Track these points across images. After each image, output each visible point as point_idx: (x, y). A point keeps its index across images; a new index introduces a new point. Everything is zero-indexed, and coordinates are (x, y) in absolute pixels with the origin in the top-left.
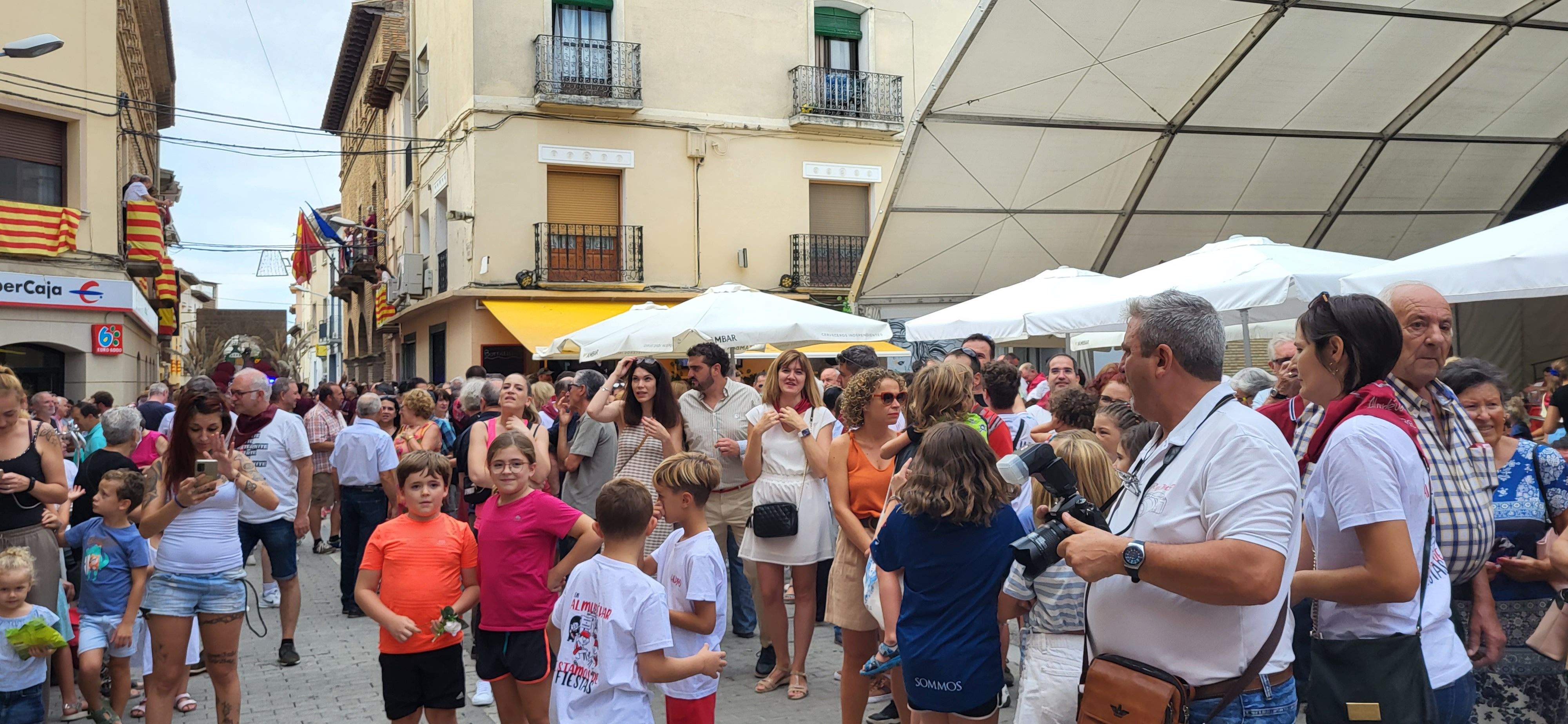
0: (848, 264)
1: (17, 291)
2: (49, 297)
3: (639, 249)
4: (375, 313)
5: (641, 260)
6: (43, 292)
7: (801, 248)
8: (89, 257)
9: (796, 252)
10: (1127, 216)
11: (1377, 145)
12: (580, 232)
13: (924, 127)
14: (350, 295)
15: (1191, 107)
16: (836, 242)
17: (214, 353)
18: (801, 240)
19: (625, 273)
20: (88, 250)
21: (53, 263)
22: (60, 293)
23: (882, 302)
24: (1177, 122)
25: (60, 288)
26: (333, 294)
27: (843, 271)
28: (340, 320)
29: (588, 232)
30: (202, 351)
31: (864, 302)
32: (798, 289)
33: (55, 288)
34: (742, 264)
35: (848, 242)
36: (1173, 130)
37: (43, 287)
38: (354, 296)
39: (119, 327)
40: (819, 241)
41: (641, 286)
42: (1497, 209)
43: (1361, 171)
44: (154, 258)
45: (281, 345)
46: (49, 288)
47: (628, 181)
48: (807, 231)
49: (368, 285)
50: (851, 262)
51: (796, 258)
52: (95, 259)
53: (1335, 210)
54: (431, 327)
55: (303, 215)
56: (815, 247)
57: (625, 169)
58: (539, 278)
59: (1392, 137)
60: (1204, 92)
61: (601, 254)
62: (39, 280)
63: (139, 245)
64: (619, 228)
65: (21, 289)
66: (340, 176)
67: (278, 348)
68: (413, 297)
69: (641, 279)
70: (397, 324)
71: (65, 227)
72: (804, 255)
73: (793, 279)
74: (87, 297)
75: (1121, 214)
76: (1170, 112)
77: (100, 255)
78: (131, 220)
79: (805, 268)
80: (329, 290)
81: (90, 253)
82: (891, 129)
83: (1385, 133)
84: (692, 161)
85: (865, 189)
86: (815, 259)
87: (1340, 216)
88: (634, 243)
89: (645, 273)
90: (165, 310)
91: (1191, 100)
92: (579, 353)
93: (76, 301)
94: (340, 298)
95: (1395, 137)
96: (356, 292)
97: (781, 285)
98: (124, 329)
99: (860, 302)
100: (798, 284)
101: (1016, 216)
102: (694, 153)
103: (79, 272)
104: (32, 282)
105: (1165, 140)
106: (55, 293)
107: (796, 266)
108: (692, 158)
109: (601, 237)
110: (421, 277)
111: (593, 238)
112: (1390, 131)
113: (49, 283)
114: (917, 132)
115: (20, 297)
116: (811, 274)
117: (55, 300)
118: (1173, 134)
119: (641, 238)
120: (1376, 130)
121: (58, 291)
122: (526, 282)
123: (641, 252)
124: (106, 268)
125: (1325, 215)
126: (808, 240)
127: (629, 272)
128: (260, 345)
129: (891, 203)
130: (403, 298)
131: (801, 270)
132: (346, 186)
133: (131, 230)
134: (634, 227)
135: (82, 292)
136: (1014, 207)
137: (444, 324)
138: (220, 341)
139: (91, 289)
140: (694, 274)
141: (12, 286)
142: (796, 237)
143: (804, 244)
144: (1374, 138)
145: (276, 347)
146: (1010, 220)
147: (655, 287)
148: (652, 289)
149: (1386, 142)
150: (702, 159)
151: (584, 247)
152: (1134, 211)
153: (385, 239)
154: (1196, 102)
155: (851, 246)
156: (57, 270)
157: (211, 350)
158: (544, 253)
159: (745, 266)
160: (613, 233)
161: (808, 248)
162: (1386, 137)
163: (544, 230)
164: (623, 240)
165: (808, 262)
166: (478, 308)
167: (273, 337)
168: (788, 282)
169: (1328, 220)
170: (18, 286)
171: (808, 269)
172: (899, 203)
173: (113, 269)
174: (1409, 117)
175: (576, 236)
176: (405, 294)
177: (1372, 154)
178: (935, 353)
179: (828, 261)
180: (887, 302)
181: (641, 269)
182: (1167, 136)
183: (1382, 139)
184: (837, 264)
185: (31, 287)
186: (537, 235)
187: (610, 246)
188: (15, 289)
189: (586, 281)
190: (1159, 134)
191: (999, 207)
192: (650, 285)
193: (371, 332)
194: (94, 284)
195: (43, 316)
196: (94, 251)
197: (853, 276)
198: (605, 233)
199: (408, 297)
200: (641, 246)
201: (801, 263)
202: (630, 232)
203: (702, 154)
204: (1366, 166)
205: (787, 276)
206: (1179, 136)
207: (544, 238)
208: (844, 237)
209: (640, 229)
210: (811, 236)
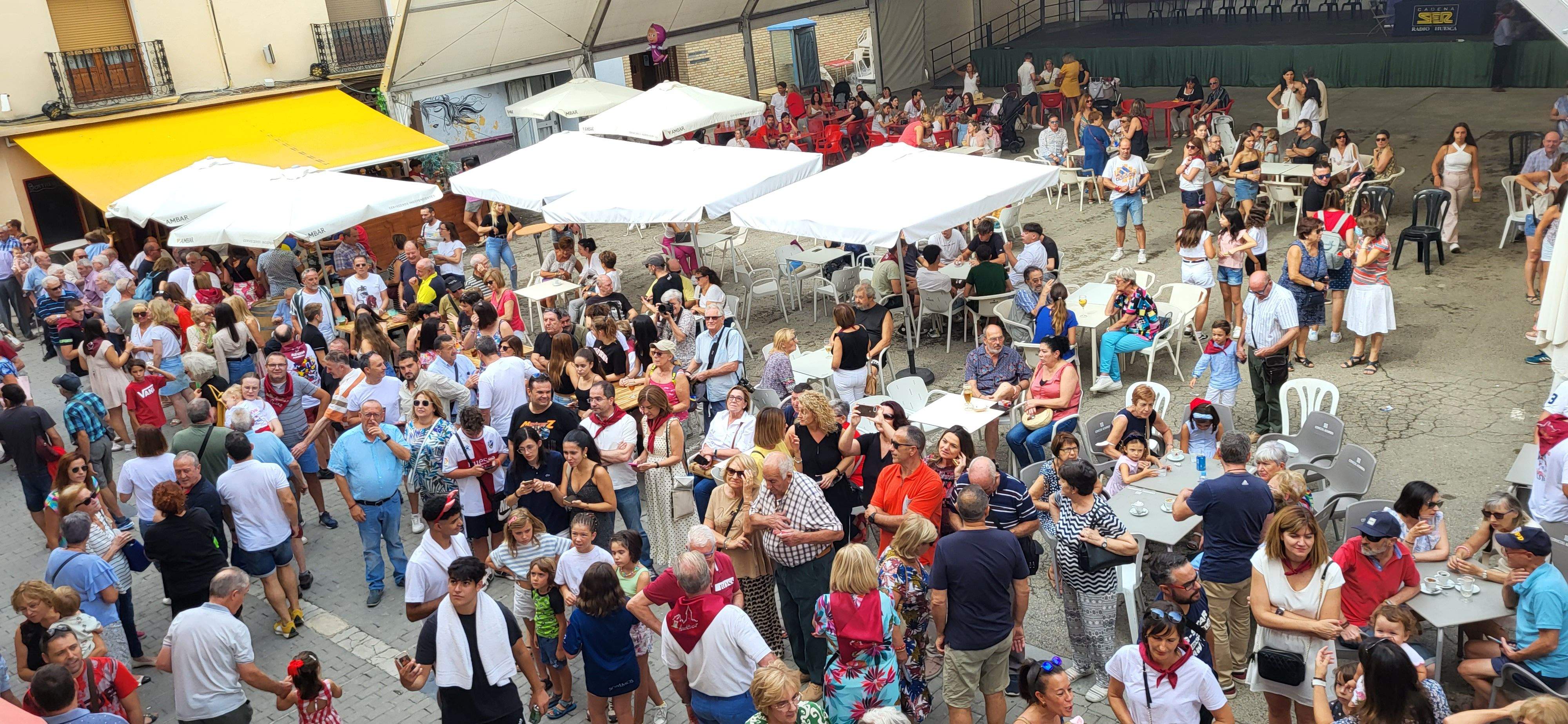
3: (163, 62)
5: (168, 73)
7: (324, 37)
9: (320, 41)
12: (96, 51)
16: (357, 27)
18: (323, 30)
19: (154, 90)
23: (412, 86)
32: (329, 77)
34: (269, 60)
35: (368, 25)
40: (340, 28)
41: (175, 99)
48: (326, 20)
51: (321, 47)
56: (336, 32)
58: (67, 107)
61: (124, 67)
64: (137, 45)
69: (173, 91)
72: (328, 42)
73: (322, 67)
79: (331, 57)
86: (339, 41)
88: (157, 58)
89: (175, 84)
97: (312, 74)
99: (394, 89)
100: (328, 73)
107: (322, 54)
109: (119, 51)
111: (111, 53)
116: (339, 61)
119: (162, 50)
122: (55, 113)
123: (166, 65)
126: (329, 29)
127: (159, 87)
129: (407, 7)
131: (329, 58)
134: (152, 42)
140: (223, 76)
142: (317, 26)
143: (327, 33)
147: (188, 96)
148: (186, 100)
151: (105, 64)
155: (373, 36)
158: (65, 83)
159: (273, 61)
160: (132, 48)
161: (330, 36)
163: (58, 59)
164: (144, 54)
165: (333, 50)
166: (9, 145)
168: (318, 72)
171: (335, 57)
175: (93, 55)
178: (465, 112)
179: (352, 44)
180: (416, 85)
181: (170, 81)
184: (361, 48)
186: (53, 64)
187: (130, 59)
192: (183, 95)
198: (123, 48)
200: (164, 58)
201: (327, 51)
202: (150, 47)
205: (316, 65)
207: (61, 69)
208: (364, 21)
209: (160, 42)
210: (331, 25)
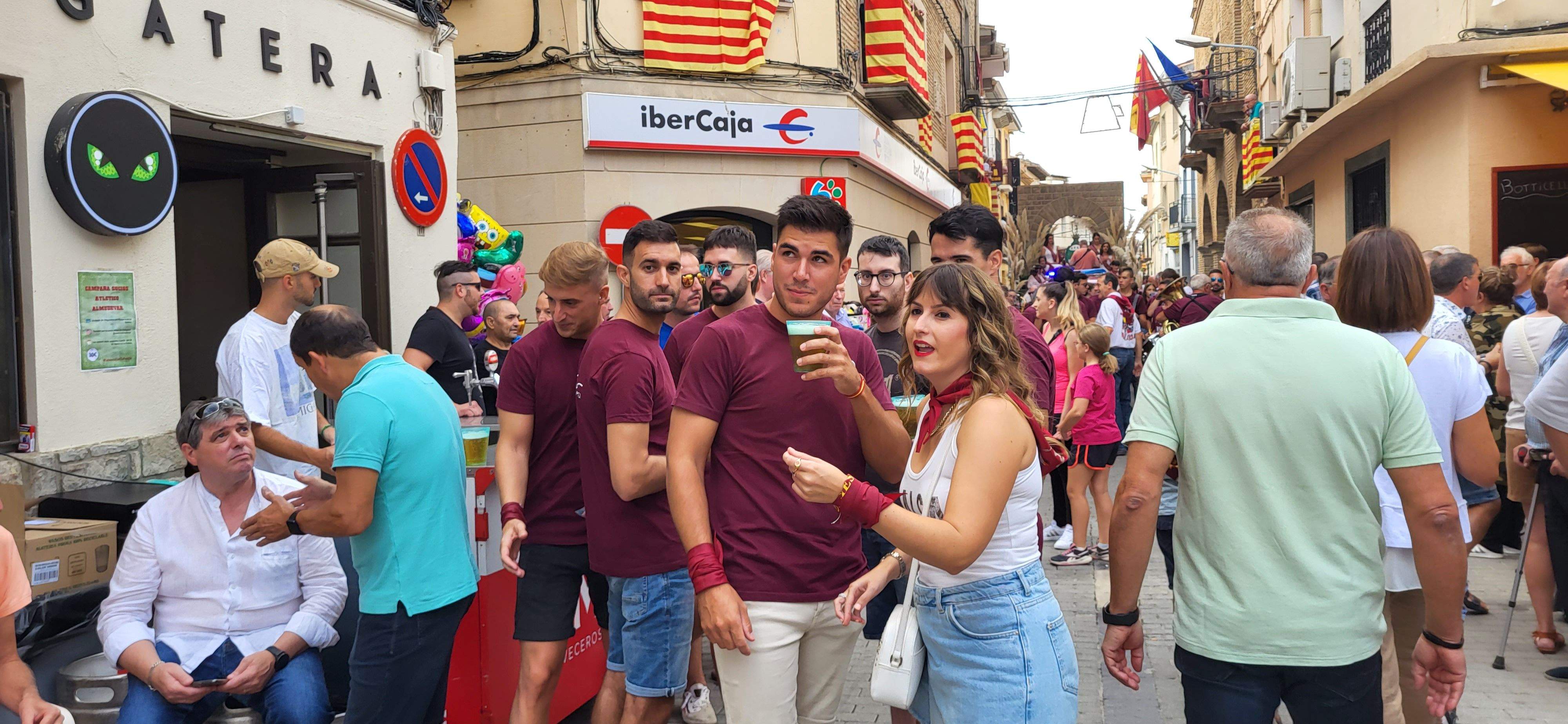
1: (687, 127)
2: (734, 135)
4: (1241, 167)
6: (725, 128)
8: (795, 72)
14: (1205, 163)
17: (1038, 240)
20: (793, 61)
21: (743, 84)
22: (750, 129)
25: (749, 122)
26: (1184, 163)
28: (1193, 199)
30: (1025, 238)
33: (742, 121)
37: (725, 120)
38: (1211, 160)
39: (840, 182)
44: (902, 79)
45: (1117, 227)
46: (733, 120)
49: (1229, 139)
52: (805, 76)
54: (1348, 163)
55: (1144, 61)
62: (720, 110)
63: (882, 60)
65: (693, 123)
66: (1192, 16)
67: (1114, 231)
68: (1313, 114)
70: (1276, 179)
71: (755, 26)
74: (790, 134)
77: (811, 70)
78: (871, 23)
80: (1179, 159)
81: (795, 65)
90: (976, 184)
93: (774, 140)
94: (1193, 169)
96: (1213, 155)
98: (848, 183)
103: (779, 96)
104: (709, 113)
106: (742, 130)
110: (1328, 76)
113: (733, 113)
115: (692, 136)
117: (743, 140)
121: (746, 125)
124: (821, 89)
128: (1091, 228)
130: (1293, 119)
132: (1199, 24)
133: (871, 39)
135: (784, 126)
137: (1385, 147)
138: (1044, 226)
139: (795, 122)
141: (679, 120)
145: (1110, 230)
153: (1254, 59)
156: (747, 94)
157: (1035, 237)
166: (1484, 84)
167: (1107, 217)
170: (688, 119)
173: (831, 90)
176: (1297, 111)
185: (707, 121)
188: (683, 124)
193: (1234, 204)
194: (800, 113)
195: (729, 166)
196: (801, 64)
199: (1304, 116)
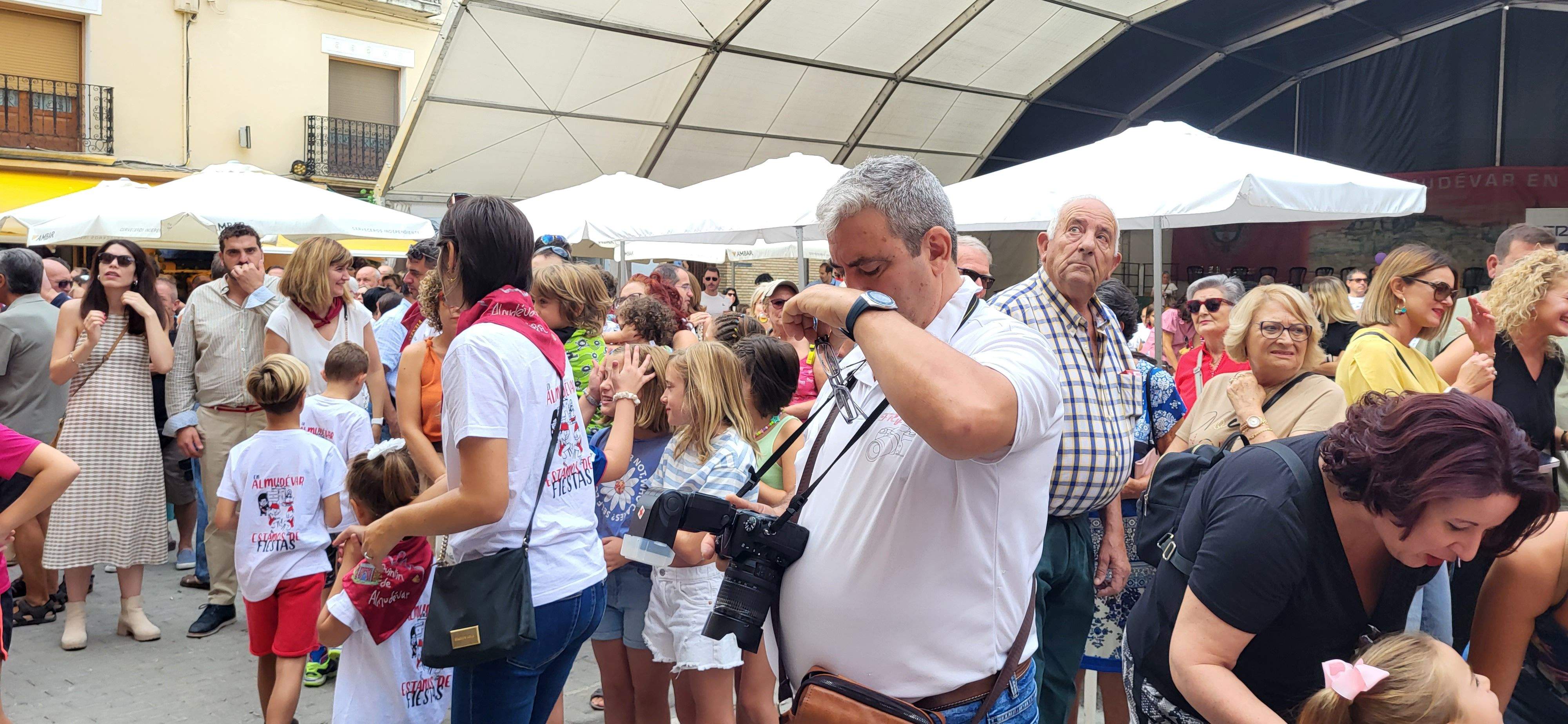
0: (374, 154)
3: (108, 115)
5: (110, 129)
7: (317, 132)
9: (311, 135)
10: (670, 129)
11: (891, 84)
12: (24, 86)
13: (468, 11)
15: (736, 27)
16: (360, 128)
18: (318, 123)
19: (87, 143)
23: (413, 198)
24: (723, 40)
27: (367, 161)
29: (36, 87)
31: (391, 197)
32: (313, 177)
34: (244, 143)
35: (374, 131)
36: (718, 47)
40: (339, 126)
41: (110, 160)
42: (978, 153)
43: (876, 107)
47: (93, 30)
48: (326, 114)
50: (377, 153)
51: (311, 143)
53: (852, 141)
56: (334, 132)
57: (89, 15)
59: (903, 79)
60: (749, 14)
61: (55, 116)
64: (79, 86)
69: (110, 151)
72: (322, 140)
73: (307, 166)
75: (665, 126)
76: (717, 30)
79: (321, 155)
82: (426, 10)
83: (898, 75)
84: (180, 17)
85: (395, 73)
86: (334, 145)
87: (856, 148)
88: (101, 108)
89: (116, 145)
91: (736, 20)
92: (26, 235)
95: (907, 79)
97: (293, 171)
99: (388, 197)
100: (313, 173)
101: (562, 118)
102: (183, 7)
105: (711, 57)
107: (310, 151)
108: (181, 13)
109: (54, 95)
111: (42, 95)
112: (902, 73)
114: (459, 15)
116: (329, 162)
118: (718, 52)
119: (110, 101)
120: (892, 71)
123: (110, 119)
125: (844, 145)
126: (326, 124)
127: (93, 142)
129: (427, 91)
131: (318, 157)
134: (101, 87)
136: (559, 109)
140: (181, 151)
142: (311, 118)
143: (322, 128)
144: (890, 78)
146: (554, 122)
147: (129, 162)
148: (125, 165)
149: (898, 83)
150: (194, 16)
151: (31, 106)
152: (677, 125)
154: (741, 23)
155: (377, 134)
159: (248, 146)
160: (72, 92)
161: (326, 132)
162: (899, 79)
164: (86, 102)
165: (326, 148)
168: (301, 169)
169: (847, 150)
171: (325, 157)
172: (434, 92)
174: (918, 62)
175: (19, 92)
177: (887, 92)
179: (350, 149)
180: (418, 199)
181: (110, 139)
182: (713, 53)
183: (896, 79)
184: (360, 153)
187: (66, 108)
189: (33, 149)
190: (705, 50)
191: (544, 108)
192: (122, 159)
197: (379, 168)
198: (60, 90)
200: (110, 111)
201: (317, 148)
202: (95, 94)
203: (193, 8)
204: (881, 103)
205: (301, 162)
206: (723, 54)
208: (370, 124)
209: (110, 90)
210: (329, 119)
